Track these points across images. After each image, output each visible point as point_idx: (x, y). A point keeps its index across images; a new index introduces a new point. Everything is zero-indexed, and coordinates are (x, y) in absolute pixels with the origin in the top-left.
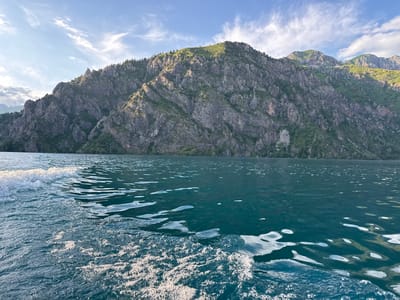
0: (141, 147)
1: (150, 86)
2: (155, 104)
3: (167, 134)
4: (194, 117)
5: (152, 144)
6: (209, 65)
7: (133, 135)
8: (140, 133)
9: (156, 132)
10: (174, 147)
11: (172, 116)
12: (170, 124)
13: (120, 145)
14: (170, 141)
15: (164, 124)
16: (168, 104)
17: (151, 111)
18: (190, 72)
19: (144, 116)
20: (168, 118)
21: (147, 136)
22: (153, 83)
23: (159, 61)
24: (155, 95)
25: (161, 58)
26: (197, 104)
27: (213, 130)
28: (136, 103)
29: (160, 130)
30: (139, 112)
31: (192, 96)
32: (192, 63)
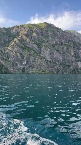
0: (19, 70)
1: (18, 40)
2: (23, 49)
3: (31, 63)
4: (42, 55)
5: (24, 68)
7: (14, 64)
8: (17, 63)
9: (25, 62)
10: (35, 70)
11: (32, 55)
12: (32, 58)
13: (7, 69)
14: (33, 67)
15: (29, 58)
16: (29, 49)
17: (21, 52)
18: (35, 34)
19: (19, 54)
20: (30, 55)
21: (21, 64)
22: (20, 38)
24: (22, 44)
26: (42, 49)
27: (52, 62)
28: (13, 48)
29: (27, 61)
30: (16, 52)
31: (38, 45)
32: (34, 30)
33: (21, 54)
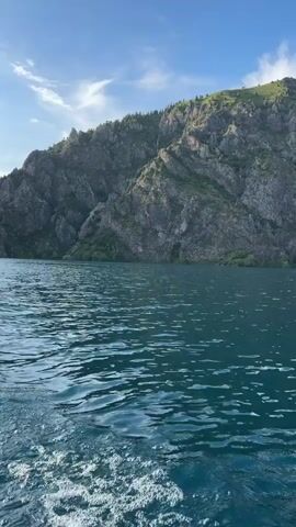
0: (160, 250)
1: (171, 153)
2: (180, 181)
3: (201, 229)
4: (245, 201)
5: (177, 246)
6: (263, 117)
7: (147, 233)
8: (159, 228)
9: (184, 227)
10: (214, 252)
11: (209, 201)
12: (207, 212)
13: (127, 248)
14: (206, 241)
15: (197, 214)
16: (201, 181)
17: (173, 192)
18: (233, 128)
19: (164, 200)
20: (203, 204)
21: (170, 233)
22: (176, 148)
23: (179, 114)
24: (179, 168)
25: (182, 109)
26: (249, 180)
27: (280, 223)
28: (150, 180)
29: (190, 223)
30: (156, 194)
31: (239, 166)
32: (234, 113)
33: (171, 200)
